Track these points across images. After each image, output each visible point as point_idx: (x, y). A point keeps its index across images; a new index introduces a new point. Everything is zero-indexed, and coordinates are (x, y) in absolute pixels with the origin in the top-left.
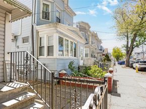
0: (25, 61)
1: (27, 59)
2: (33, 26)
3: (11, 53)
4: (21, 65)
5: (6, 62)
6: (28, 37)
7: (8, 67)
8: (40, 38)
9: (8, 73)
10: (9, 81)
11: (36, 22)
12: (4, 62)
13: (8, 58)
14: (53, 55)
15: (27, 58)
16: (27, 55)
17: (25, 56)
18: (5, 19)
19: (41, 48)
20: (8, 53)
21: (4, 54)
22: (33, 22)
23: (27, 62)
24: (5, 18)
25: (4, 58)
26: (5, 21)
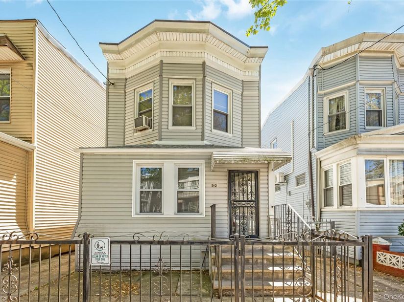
0: (287, 216)
1: (289, 213)
2: (310, 153)
3: (275, 207)
4: (295, 222)
5: (271, 217)
6: (304, 174)
7: (272, 222)
8: (326, 172)
9: (272, 230)
10: (273, 238)
11: (315, 145)
12: (268, 216)
13: (272, 212)
14: (351, 205)
15: (289, 211)
16: (289, 208)
17: (287, 210)
18: (268, 170)
19: (328, 191)
20: (272, 207)
21: (268, 208)
22: (311, 146)
23: (289, 216)
24: (268, 168)
25: (268, 212)
26: (268, 172)
